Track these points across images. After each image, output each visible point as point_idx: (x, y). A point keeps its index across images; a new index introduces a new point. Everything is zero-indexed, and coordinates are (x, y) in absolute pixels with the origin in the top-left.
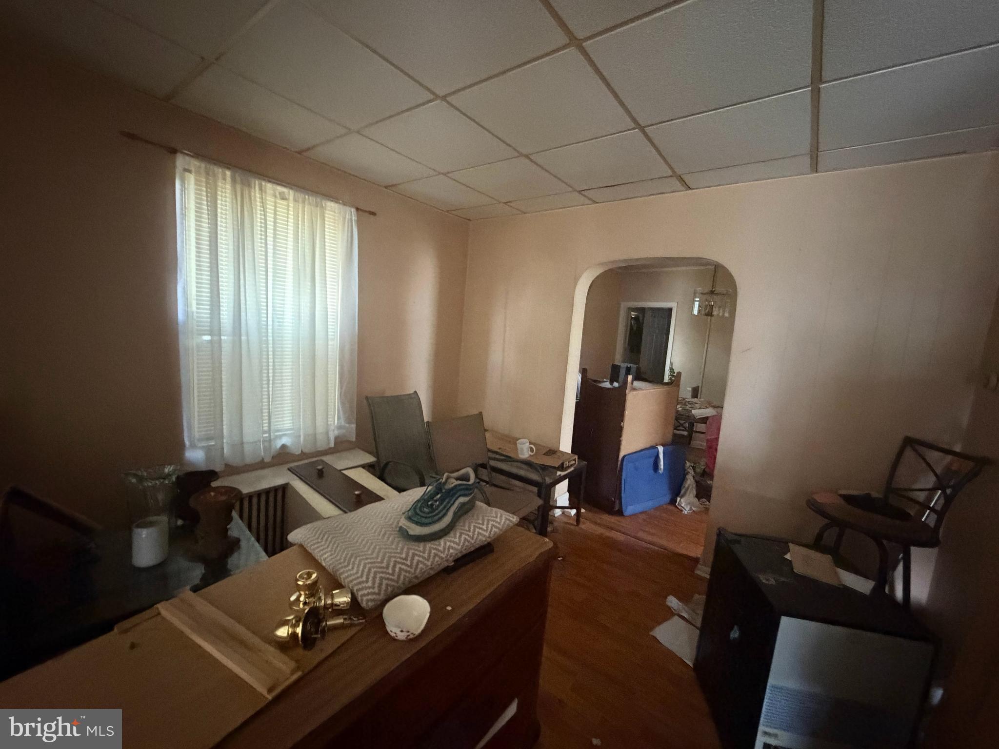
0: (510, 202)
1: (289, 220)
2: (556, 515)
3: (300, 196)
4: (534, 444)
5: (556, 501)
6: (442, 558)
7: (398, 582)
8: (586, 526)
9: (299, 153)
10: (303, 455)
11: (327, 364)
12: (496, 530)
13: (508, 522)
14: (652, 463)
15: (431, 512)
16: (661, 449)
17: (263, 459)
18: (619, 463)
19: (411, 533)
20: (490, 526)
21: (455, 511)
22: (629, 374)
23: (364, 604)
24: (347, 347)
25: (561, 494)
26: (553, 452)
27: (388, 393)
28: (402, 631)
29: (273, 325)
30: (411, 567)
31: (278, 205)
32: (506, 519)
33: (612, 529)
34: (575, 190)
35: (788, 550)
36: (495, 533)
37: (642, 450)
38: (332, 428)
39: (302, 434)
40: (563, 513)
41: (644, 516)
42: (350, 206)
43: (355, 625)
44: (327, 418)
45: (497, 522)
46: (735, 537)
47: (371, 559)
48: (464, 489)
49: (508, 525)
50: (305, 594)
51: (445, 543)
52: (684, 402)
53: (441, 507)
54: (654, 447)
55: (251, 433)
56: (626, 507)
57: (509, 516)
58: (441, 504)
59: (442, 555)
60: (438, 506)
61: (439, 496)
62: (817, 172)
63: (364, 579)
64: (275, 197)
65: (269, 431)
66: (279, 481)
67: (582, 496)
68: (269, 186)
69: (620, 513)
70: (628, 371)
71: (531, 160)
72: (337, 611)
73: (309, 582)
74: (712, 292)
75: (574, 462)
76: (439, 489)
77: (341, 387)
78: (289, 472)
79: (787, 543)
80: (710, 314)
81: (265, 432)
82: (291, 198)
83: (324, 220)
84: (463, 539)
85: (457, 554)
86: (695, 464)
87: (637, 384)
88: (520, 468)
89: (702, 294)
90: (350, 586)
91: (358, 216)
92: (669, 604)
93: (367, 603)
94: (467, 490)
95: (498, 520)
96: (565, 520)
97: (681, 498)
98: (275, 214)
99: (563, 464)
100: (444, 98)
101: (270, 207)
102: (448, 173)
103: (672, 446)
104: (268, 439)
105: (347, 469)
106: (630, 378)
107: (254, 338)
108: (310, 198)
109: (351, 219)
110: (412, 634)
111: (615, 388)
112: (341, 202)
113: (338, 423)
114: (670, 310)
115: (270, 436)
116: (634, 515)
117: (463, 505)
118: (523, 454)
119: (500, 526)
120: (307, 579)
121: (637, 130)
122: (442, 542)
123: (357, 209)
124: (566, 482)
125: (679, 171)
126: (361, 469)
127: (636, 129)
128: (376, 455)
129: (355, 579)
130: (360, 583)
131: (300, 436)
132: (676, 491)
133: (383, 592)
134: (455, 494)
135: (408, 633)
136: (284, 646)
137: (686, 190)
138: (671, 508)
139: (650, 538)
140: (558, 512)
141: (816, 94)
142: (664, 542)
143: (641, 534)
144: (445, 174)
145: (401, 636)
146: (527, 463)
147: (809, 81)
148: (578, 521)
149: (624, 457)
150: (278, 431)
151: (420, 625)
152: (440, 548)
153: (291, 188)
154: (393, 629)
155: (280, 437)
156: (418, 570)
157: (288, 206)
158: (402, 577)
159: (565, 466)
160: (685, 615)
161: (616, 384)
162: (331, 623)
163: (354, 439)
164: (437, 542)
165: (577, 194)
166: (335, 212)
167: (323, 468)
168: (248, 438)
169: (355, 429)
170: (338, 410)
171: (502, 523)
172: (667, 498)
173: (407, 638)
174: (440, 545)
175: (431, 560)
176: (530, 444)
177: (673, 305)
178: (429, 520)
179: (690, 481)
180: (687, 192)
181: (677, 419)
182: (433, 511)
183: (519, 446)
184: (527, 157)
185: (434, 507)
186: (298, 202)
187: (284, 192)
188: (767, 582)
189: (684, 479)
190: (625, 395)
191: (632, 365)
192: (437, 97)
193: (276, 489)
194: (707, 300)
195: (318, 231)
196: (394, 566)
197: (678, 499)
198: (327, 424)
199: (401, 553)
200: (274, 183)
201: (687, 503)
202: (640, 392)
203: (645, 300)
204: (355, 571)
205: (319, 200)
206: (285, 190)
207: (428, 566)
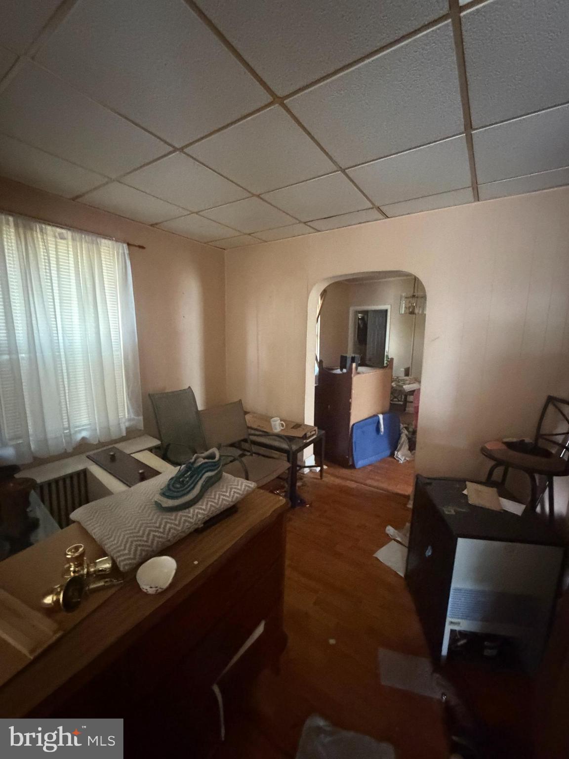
0: (252, 233)
1: (69, 255)
2: (305, 473)
3: (77, 236)
4: (284, 421)
5: (305, 462)
6: (191, 523)
7: (152, 547)
8: (328, 479)
9: (74, 199)
10: (101, 444)
11: (114, 370)
12: (238, 495)
13: (247, 488)
14: (375, 428)
15: (181, 487)
16: (381, 416)
17: (66, 449)
18: (350, 429)
19: (164, 505)
20: (232, 493)
21: (202, 484)
22: (354, 362)
23: (122, 569)
24: (130, 357)
25: (309, 456)
26: (299, 426)
27: (168, 390)
28: (151, 587)
29: (64, 343)
30: (163, 533)
31: (58, 244)
32: (246, 486)
33: (347, 479)
34: (300, 222)
35: (465, 488)
36: (237, 497)
37: (366, 419)
38: (124, 420)
39: (98, 429)
40: (311, 471)
41: (370, 468)
42: (121, 242)
43: (114, 586)
44: (118, 413)
45: (238, 489)
46: (428, 481)
47: (129, 530)
48: (210, 466)
49: (247, 491)
50: (75, 565)
51: (194, 511)
52: (398, 380)
53: (191, 482)
54: (376, 416)
55: (54, 429)
56: (357, 462)
57: (248, 483)
58: (190, 480)
59: (191, 520)
60: (188, 482)
61: (189, 473)
62: (479, 200)
63: (122, 548)
64: (55, 237)
65: (69, 428)
66: (80, 467)
67: (323, 456)
68: (49, 228)
69: (353, 467)
70: (353, 360)
71: (261, 198)
72: (101, 575)
73: (77, 554)
74: (414, 296)
75: (314, 432)
76: (188, 469)
77: (128, 386)
78: (88, 460)
79: (465, 481)
80: (412, 313)
81: (66, 429)
82: (70, 237)
83: (100, 255)
84: (209, 506)
85: (204, 518)
86: (408, 425)
87: (360, 369)
88: (275, 440)
89: (406, 298)
90: (112, 553)
91: (129, 250)
92: (388, 532)
93: (124, 568)
94: (214, 466)
95: (239, 487)
96: (312, 475)
97: (398, 451)
98: (57, 252)
99: (306, 434)
100: (181, 150)
101: (52, 247)
102: (199, 212)
103: (388, 414)
104: (68, 434)
105: (134, 453)
106: (354, 365)
107: (48, 353)
108: (87, 237)
109: (124, 253)
110: (160, 588)
111: (344, 373)
112: (114, 239)
113: (128, 417)
114: (386, 311)
115: (70, 431)
116: (364, 467)
117: (210, 478)
118: (276, 429)
119: (241, 492)
120: (74, 552)
121: (340, 172)
122: (191, 510)
123: (129, 244)
124: (312, 446)
125: (377, 204)
126: (147, 451)
127: (337, 171)
128: (160, 439)
129: (115, 549)
130: (119, 551)
131: (96, 430)
132: (394, 446)
133: (138, 557)
134: (201, 471)
135: (157, 589)
136: (50, 611)
137: (386, 218)
138: (391, 459)
139: (375, 484)
140: (306, 470)
141: (470, 140)
142: (384, 485)
143: (369, 482)
144: (197, 213)
145: (151, 591)
146: (278, 436)
147: (462, 128)
148: (321, 476)
149: (353, 425)
150: (76, 427)
151: (169, 579)
152: (189, 515)
153: (69, 230)
154: (145, 587)
155: (80, 431)
156: (170, 534)
157: (67, 244)
158: (156, 542)
159: (308, 436)
160: (399, 539)
161: (345, 371)
162: (92, 586)
163: (143, 429)
164: (187, 510)
165: (304, 225)
166: (109, 247)
167: (115, 454)
168: (50, 435)
169: (142, 420)
170: (127, 406)
171: (243, 489)
172: (388, 453)
173: (156, 592)
174: (189, 513)
175: (181, 525)
176: (281, 421)
177: (387, 307)
178: (179, 494)
179: (404, 438)
180: (386, 220)
181: (392, 393)
182: (184, 485)
183: (273, 423)
184: (259, 196)
185: (185, 482)
186: (76, 241)
187: (62, 233)
188: (449, 513)
189: (399, 437)
190: (351, 378)
191: (356, 356)
192: (175, 150)
193: (78, 474)
194: (410, 302)
195: (96, 263)
196: (149, 534)
197: (396, 452)
198: (119, 419)
199: (155, 523)
200: (53, 226)
201: (402, 455)
202: (363, 375)
203: (369, 305)
204: (116, 542)
205: (94, 238)
206: (64, 231)
207: (179, 531)
